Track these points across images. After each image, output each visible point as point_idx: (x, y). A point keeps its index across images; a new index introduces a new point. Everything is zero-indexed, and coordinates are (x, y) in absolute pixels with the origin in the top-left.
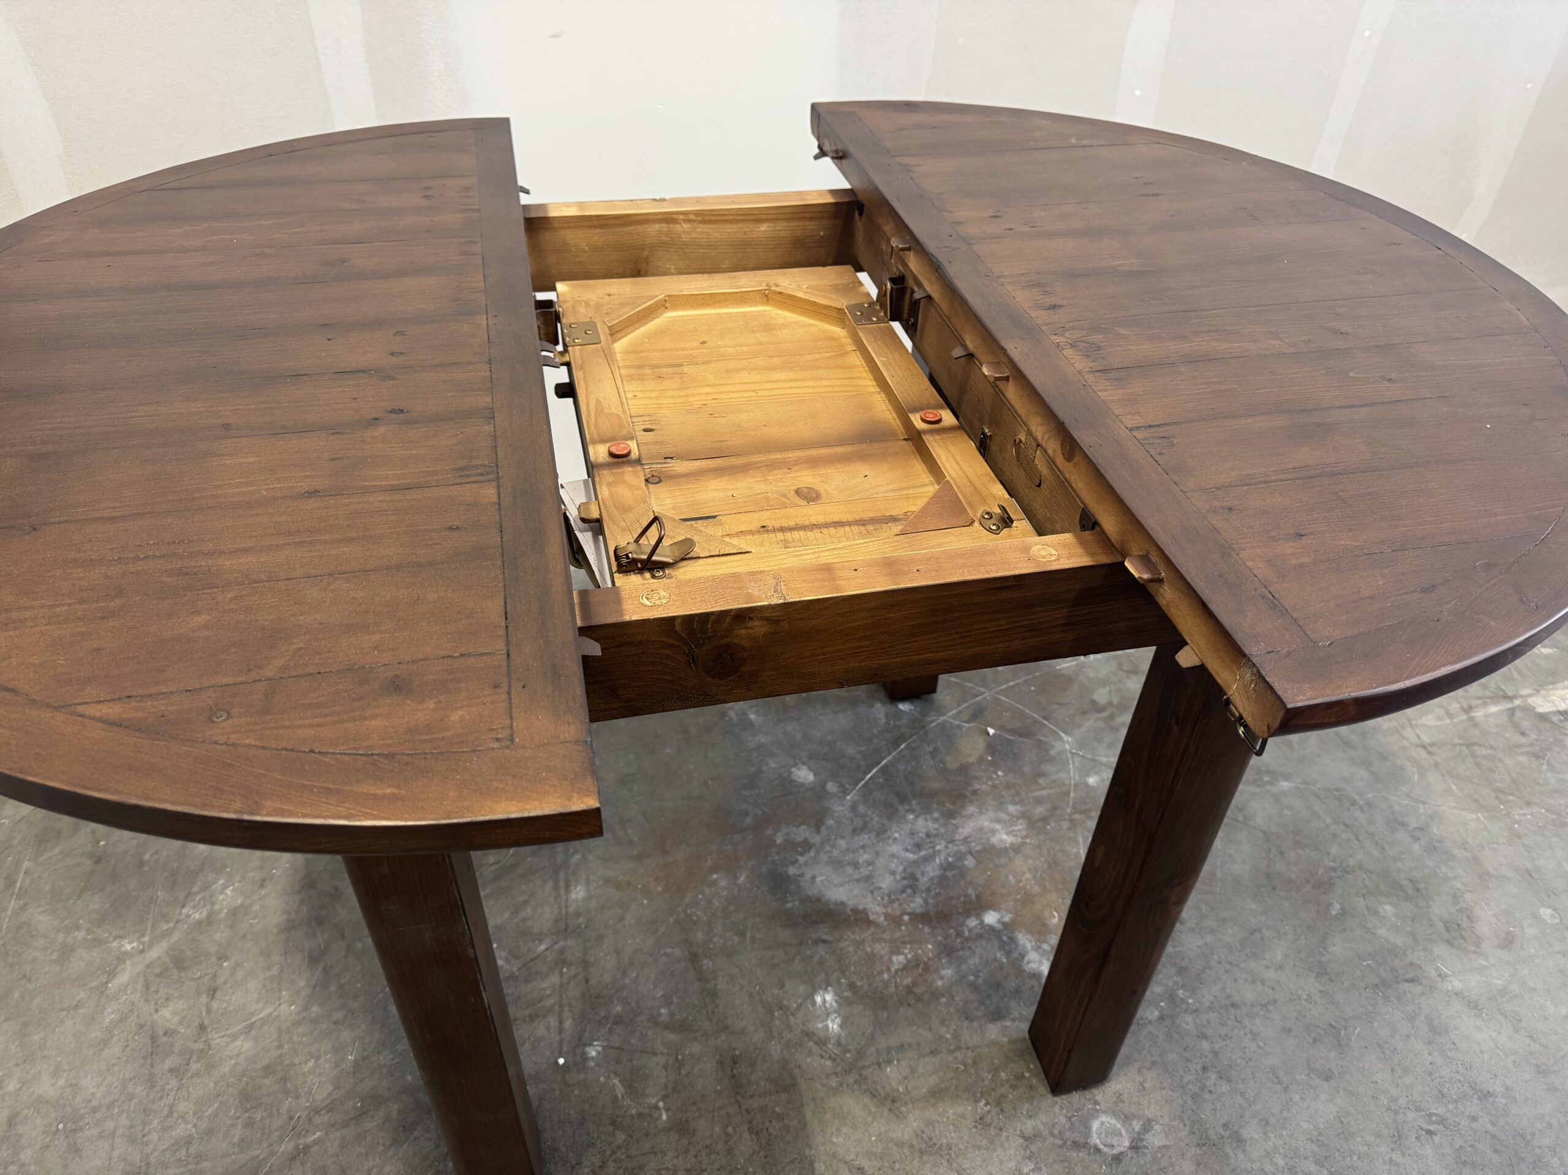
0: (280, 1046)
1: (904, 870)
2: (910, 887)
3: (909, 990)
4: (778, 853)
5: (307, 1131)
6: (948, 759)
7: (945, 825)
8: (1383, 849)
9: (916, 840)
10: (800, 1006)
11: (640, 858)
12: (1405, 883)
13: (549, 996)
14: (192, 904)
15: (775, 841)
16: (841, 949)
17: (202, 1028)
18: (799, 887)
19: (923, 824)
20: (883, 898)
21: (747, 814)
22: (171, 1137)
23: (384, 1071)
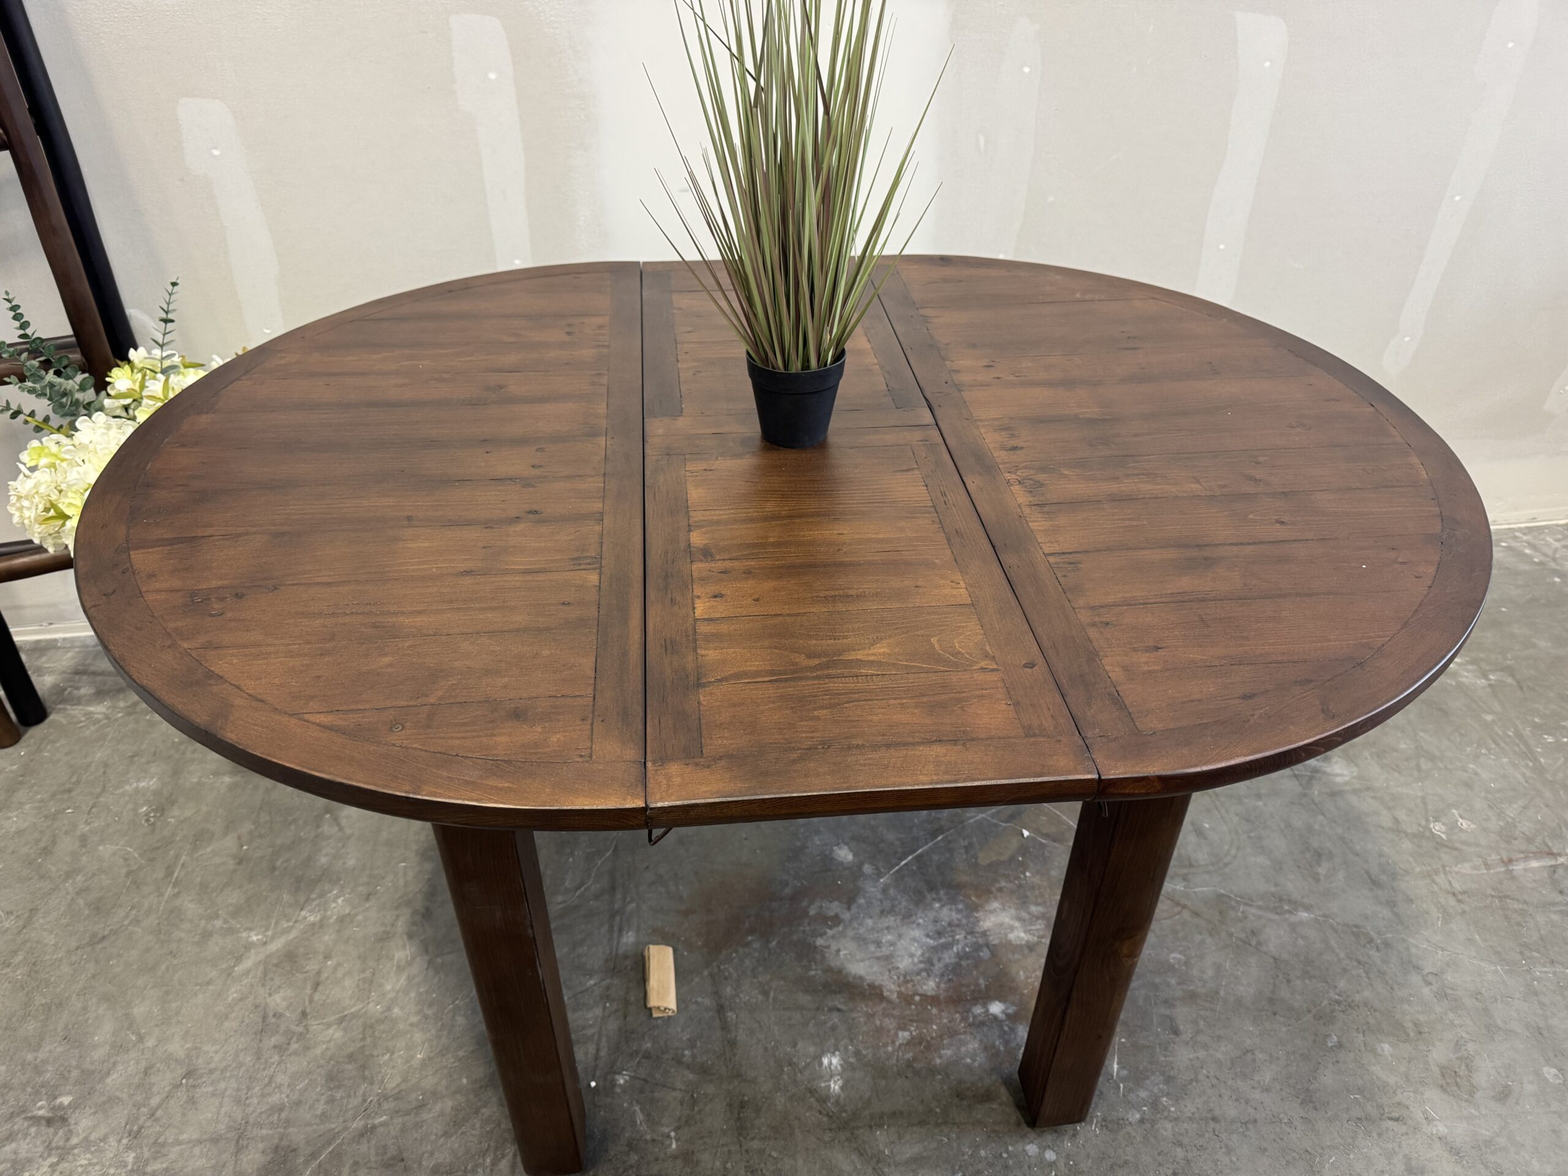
0: (363, 1039)
1: (923, 954)
2: (926, 970)
3: (909, 1064)
4: (809, 924)
5: (376, 1114)
6: (981, 855)
7: (967, 917)
8: (1392, 988)
9: (939, 927)
10: (808, 1065)
11: (687, 913)
12: (1409, 1025)
13: (591, 1026)
14: (309, 908)
15: (808, 912)
16: (853, 1019)
17: (304, 1014)
18: (823, 957)
19: (947, 914)
20: (898, 978)
21: (787, 885)
22: (267, 1103)
23: (446, 1071)
